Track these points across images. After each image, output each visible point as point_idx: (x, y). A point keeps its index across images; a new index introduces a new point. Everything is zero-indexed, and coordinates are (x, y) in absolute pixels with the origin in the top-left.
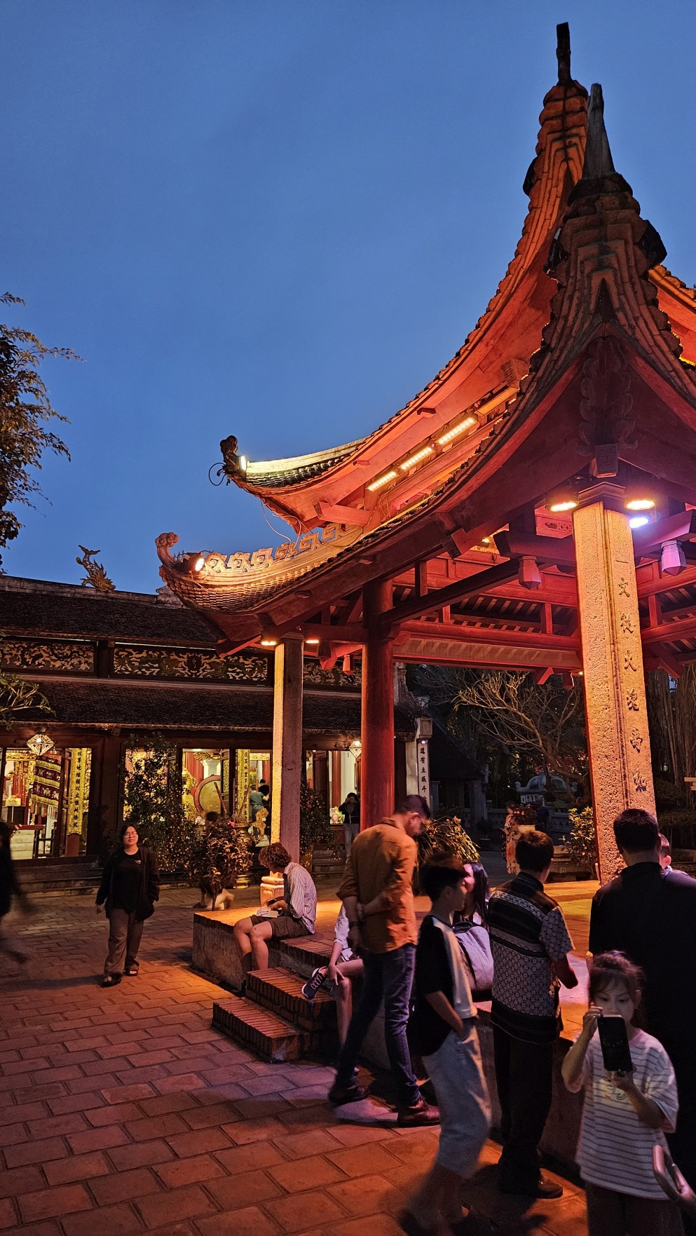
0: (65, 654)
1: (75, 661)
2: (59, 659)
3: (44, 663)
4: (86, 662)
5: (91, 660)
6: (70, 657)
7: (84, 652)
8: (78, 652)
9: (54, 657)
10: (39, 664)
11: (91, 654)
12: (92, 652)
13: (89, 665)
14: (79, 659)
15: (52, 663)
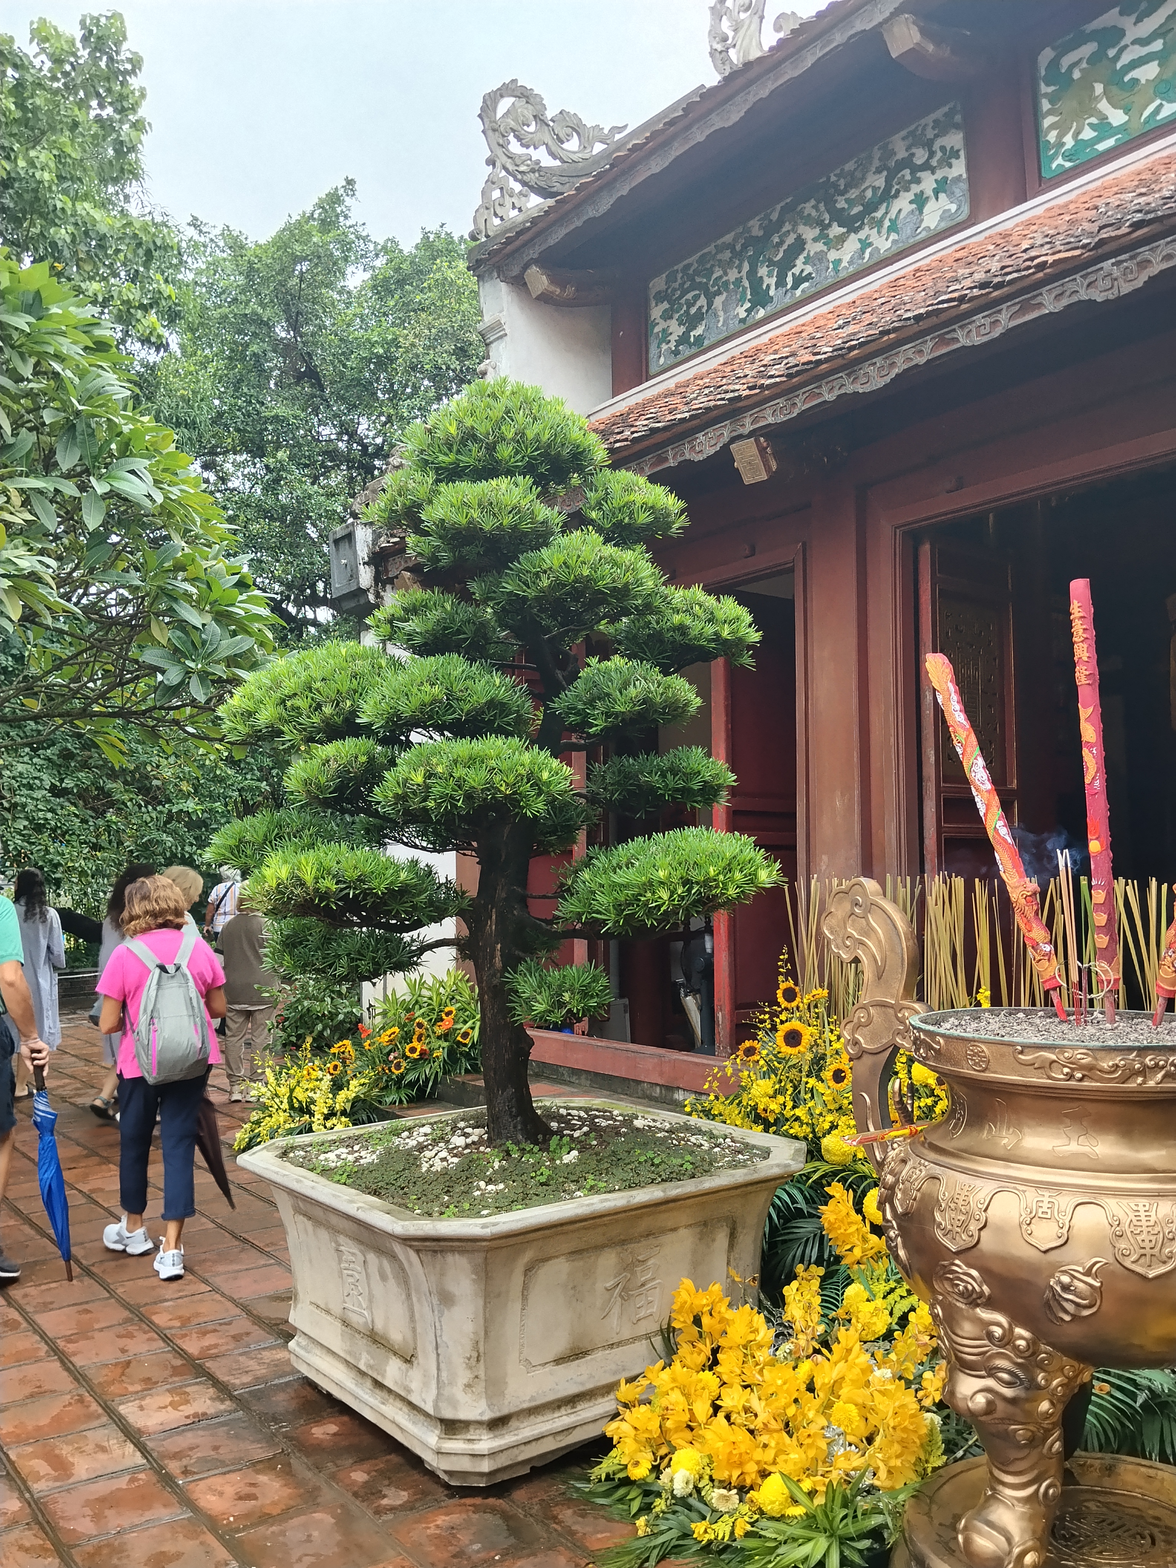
0: (869, 194)
1: (903, 204)
2: (852, 225)
3: (808, 269)
4: (942, 187)
5: (959, 168)
6: (887, 196)
7: (928, 144)
8: (907, 163)
9: (836, 230)
10: (798, 281)
11: (955, 140)
12: (957, 127)
13: (951, 195)
14: (915, 189)
15: (833, 255)
